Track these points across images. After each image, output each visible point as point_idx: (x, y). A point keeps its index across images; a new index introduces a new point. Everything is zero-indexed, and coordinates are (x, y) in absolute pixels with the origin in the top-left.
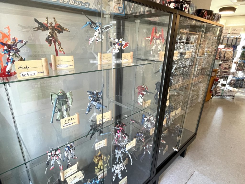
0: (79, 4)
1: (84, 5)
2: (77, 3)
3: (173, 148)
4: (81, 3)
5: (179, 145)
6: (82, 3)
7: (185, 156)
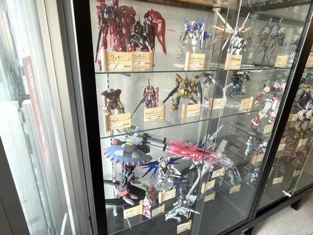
7: (299, 209)
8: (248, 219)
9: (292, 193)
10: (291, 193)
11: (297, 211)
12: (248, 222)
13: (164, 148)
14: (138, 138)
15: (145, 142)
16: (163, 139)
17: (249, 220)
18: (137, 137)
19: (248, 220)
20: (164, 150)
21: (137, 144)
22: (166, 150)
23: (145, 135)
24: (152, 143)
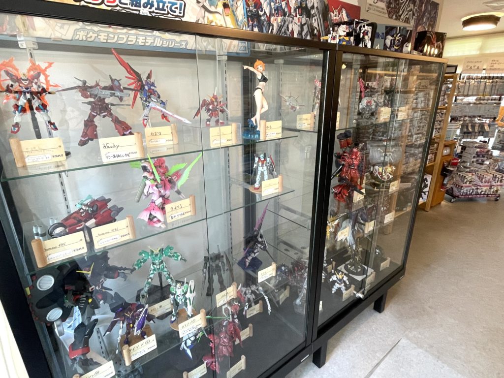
0: (170, 44)
1: (179, 45)
2: (166, 43)
4: (174, 42)
6: (176, 42)
7: (383, 310)
8: (306, 341)
9: (365, 292)
10: (363, 293)
11: (382, 314)
12: (307, 345)
17: (309, 342)
19: (307, 343)
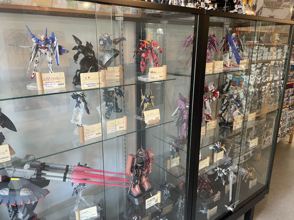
3: (226, 206)
5: (234, 203)
10: (233, 207)
13: (65, 178)
14: (30, 171)
15: (39, 174)
16: (65, 167)
18: (28, 169)
20: (64, 181)
21: (29, 178)
22: (67, 180)
23: (41, 165)
24: (48, 173)
